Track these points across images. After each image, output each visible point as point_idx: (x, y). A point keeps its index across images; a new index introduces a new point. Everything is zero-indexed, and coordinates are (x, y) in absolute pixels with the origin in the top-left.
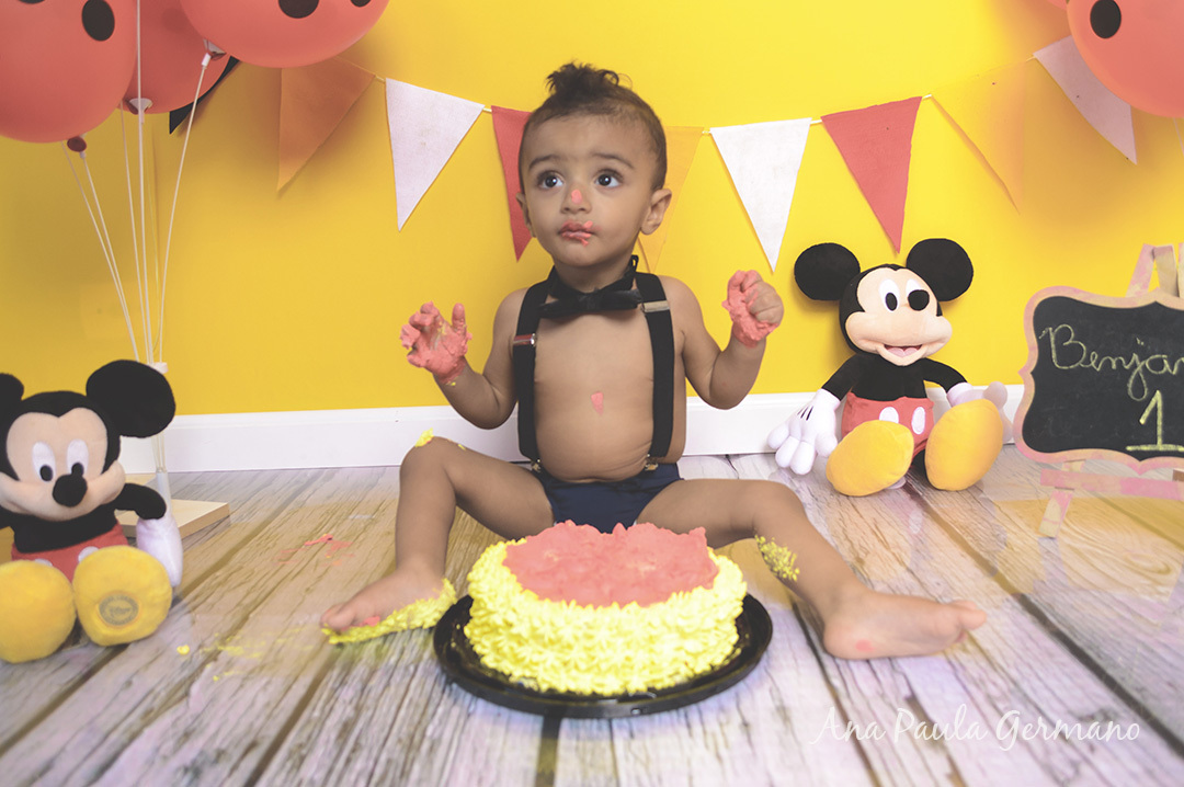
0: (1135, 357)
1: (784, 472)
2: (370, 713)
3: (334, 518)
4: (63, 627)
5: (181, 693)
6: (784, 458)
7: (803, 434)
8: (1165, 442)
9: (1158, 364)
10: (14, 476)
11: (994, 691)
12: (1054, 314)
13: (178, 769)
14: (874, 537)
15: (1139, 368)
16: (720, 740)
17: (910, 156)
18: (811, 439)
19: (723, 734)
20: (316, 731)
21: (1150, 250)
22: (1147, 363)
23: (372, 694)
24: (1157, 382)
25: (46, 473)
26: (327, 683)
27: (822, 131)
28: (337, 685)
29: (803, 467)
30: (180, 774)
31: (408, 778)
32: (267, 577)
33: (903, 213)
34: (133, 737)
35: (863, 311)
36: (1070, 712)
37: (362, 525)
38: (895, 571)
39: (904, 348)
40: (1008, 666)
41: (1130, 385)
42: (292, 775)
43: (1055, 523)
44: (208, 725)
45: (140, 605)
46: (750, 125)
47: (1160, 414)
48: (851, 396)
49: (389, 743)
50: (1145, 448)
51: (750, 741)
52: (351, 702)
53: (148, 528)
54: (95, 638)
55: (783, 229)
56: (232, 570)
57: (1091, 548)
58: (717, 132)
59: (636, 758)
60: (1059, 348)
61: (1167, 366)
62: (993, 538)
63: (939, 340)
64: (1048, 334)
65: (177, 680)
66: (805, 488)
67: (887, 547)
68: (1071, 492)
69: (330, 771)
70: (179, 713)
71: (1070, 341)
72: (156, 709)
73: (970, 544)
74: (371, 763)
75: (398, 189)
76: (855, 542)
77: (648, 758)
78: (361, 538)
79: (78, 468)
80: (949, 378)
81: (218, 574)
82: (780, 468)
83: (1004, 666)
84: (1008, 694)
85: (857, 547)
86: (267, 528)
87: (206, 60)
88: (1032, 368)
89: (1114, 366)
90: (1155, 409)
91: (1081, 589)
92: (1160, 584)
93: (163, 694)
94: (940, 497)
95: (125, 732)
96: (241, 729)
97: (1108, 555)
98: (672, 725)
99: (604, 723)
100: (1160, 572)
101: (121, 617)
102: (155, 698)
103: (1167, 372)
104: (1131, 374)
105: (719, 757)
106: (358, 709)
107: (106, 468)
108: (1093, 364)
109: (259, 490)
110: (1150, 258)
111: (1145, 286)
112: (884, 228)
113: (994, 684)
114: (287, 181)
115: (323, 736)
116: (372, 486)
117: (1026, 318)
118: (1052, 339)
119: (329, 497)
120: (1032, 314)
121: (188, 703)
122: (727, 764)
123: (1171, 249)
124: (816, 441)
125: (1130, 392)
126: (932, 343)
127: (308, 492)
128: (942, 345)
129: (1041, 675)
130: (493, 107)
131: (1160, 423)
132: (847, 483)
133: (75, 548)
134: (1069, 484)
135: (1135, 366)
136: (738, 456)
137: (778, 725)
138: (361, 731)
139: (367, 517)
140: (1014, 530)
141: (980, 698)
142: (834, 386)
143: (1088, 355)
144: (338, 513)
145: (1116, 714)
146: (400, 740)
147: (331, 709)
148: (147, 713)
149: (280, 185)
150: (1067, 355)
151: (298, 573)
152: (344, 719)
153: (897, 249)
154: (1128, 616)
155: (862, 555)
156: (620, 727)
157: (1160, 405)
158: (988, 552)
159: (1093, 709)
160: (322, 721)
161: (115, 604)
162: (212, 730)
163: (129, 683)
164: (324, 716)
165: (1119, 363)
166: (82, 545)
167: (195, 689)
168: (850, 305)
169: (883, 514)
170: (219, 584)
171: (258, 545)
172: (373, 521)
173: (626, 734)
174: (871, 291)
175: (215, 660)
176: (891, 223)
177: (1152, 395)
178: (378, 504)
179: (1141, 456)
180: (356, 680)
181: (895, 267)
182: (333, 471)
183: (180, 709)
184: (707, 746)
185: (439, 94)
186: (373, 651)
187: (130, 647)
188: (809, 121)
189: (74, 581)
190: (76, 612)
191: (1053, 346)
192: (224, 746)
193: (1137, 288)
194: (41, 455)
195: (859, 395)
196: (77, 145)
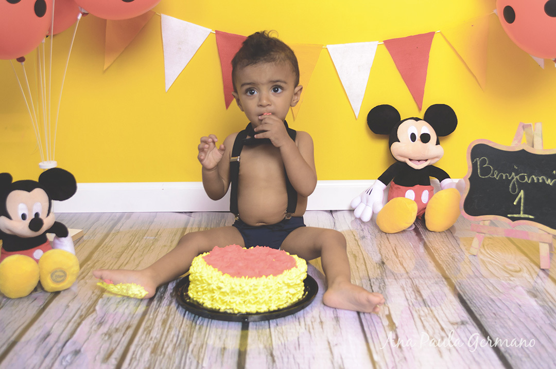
0: (513, 174)
1: (358, 220)
2: (173, 316)
3: (136, 238)
4: (34, 283)
5: (92, 310)
6: (358, 213)
7: (367, 202)
8: (524, 213)
9: (522, 178)
10: (9, 217)
11: (422, 313)
12: (480, 152)
13: (102, 334)
14: (393, 252)
15: (515, 179)
16: (311, 327)
17: (428, 61)
18: (371, 204)
19: (312, 325)
20: (153, 323)
21: (522, 125)
22: (518, 177)
23: (173, 310)
24: (522, 186)
25: (24, 217)
26: (153, 306)
27: (384, 48)
28: (157, 307)
29: (367, 218)
30: (103, 336)
31: (192, 337)
32: (113, 264)
33: (424, 91)
34: (79, 324)
35: (399, 142)
36: (449, 322)
37: (151, 242)
38: (398, 268)
39: (419, 161)
40: (431, 304)
41: (510, 187)
42: (147, 336)
43: (476, 248)
44: (108, 320)
45: (68, 274)
46: (347, 44)
47: (522, 201)
48: (392, 183)
49: (183, 326)
50: (515, 216)
51: (322, 327)
52: (164, 313)
53: (61, 242)
54: (47, 288)
55: (362, 97)
56: (95, 262)
57: (490, 260)
58: (330, 47)
59: (278, 332)
60: (481, 168)
61: (526, 179)
62: (447, 255)
63: (437, 157)
64: (477, 161)
65: (88, 305)
66: (366, 229)
67: (397, 257)
68: (483, 235)
69: (162, 335)
70: (94, 316)
71: (486, 165)
72: (84, 315)
73: (436, 257)
74: (177, 332)
75: (166, 71)
76: (384, 255)
77: (283, 332)
78: (152, 248)
79: (37, 215)
80: (442, 175)
81: (89, 263)
82: (356, 218)
83: (430, 305)
84: (427, 315)
85: (383, 257)
86: (104, 243)
87: (80, 16)
88: (469, 177)
89: (504, 178)
90: (520, 198)
91: (477, 277)
92: (513, 276)
93: (84, 310)
94: (431, 235)
95: (75, 322)
96: (122, 321)
97: (497, 264)
98: (293, 322)
99: (267, 322)
100: (516, 272)
101: (59, 279)
102: (82, 311)
103: (526, 182)
104: (511, 182)
105: (310, 332)
106: (168, 315)
107: (48, 215)
108: (495, 176)
109: (93, 223)
110: (522, 128)
111: (520, 142)
112: (414, 98)
113: (423, 311)
114: (109, 65)
115: (156, 324)
116: (152, 222)
117: (468, 153)
118: (478, 163)
119: (131, 228)
120: (470, 151)
121: (96, 313)
122: (313, 334)
123: (530, 125)
124: (373, 206)
125: (510, 190)
126: (433, 158)
127: (119, 225)
128: (438, 159)
129: (443, 308)
130: (216, 31)
131: (522, 204)
132: (386, 227)
133: (32, 249)
134: (483, 231)
135: (513, 178)
136: (336, 211)
137: (334, 322)
138: (171, 322)
139: (152, 238)
140: (459, 251)
141: (416, 315)
142: (384, 179)
143: (494, 172)
144: (138, 236)
145: (467, 323)
146: (187, 325)
147: (157, 315)
148: (81, 316)
149: (105, 67)
150: (486, 171)
151: (127, 263)
152: (163, 318)
153: (420, 109)
154: (491, 288)
155: (385, 261)
156: (273, 322)
157: (522, 197)
158: (442, 261)
159: (459, 320)
160: (154, 319)
161: (57, 274)
162: (110, 322)
163: (68, 306)
164: (155, 318)
165: (506, 176)
166: (35, 248)
167: (97, 308)
168: (394, 139)
169: (400, 243)
170: (91, 267)
171: (103, 250)
172: (156, 240)
173: (275, 324)
174: (405, 131)
175: (101, 297)
176: (418, 95)
177: (519, 192)
178: (157, 231)
179: (514, 219)
180: (165, 305)
181: (417, 119)
182: (130, 214)
183: (94, 315)
184: (306, 329)
185: (189, 23)
186: (169, 294)
187: (62, 292)
188: (377, 43)
189: (39, 263)
190: (40, 277)
191: (478, 167)
192: (117, 327)
193: (516, 142)
194: (22, 209)
195: (396, 183)
196: (21, 60)
